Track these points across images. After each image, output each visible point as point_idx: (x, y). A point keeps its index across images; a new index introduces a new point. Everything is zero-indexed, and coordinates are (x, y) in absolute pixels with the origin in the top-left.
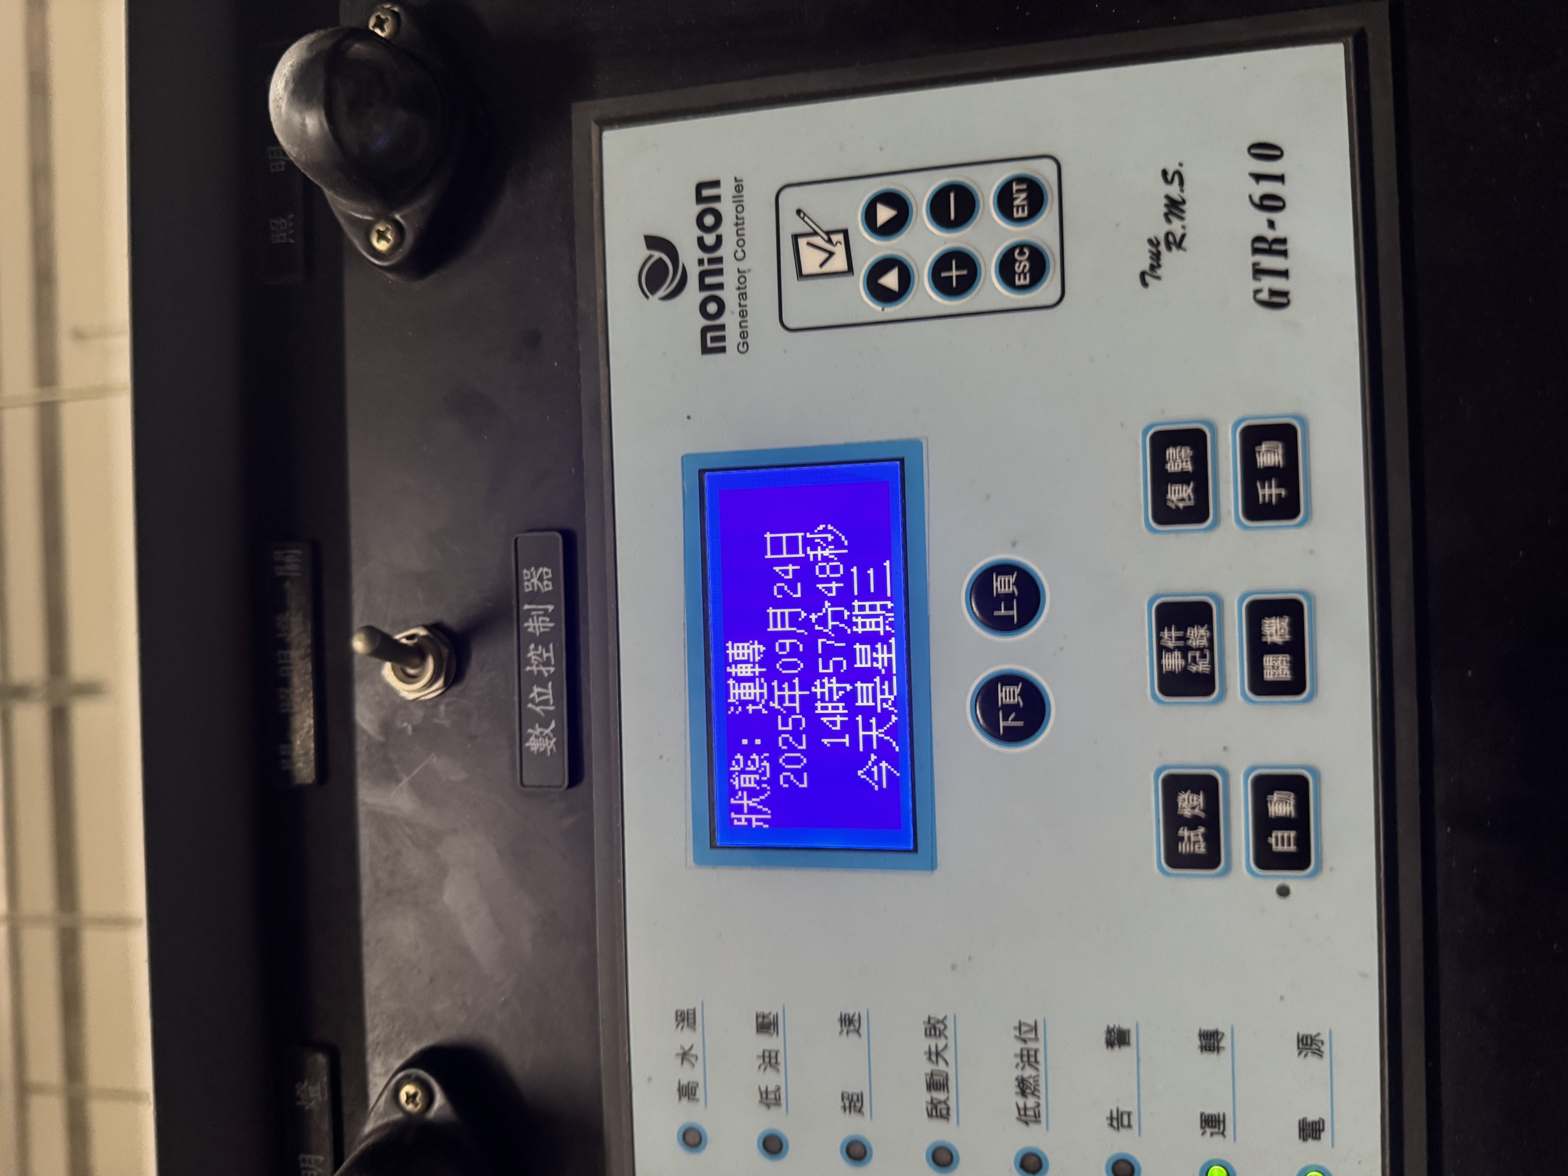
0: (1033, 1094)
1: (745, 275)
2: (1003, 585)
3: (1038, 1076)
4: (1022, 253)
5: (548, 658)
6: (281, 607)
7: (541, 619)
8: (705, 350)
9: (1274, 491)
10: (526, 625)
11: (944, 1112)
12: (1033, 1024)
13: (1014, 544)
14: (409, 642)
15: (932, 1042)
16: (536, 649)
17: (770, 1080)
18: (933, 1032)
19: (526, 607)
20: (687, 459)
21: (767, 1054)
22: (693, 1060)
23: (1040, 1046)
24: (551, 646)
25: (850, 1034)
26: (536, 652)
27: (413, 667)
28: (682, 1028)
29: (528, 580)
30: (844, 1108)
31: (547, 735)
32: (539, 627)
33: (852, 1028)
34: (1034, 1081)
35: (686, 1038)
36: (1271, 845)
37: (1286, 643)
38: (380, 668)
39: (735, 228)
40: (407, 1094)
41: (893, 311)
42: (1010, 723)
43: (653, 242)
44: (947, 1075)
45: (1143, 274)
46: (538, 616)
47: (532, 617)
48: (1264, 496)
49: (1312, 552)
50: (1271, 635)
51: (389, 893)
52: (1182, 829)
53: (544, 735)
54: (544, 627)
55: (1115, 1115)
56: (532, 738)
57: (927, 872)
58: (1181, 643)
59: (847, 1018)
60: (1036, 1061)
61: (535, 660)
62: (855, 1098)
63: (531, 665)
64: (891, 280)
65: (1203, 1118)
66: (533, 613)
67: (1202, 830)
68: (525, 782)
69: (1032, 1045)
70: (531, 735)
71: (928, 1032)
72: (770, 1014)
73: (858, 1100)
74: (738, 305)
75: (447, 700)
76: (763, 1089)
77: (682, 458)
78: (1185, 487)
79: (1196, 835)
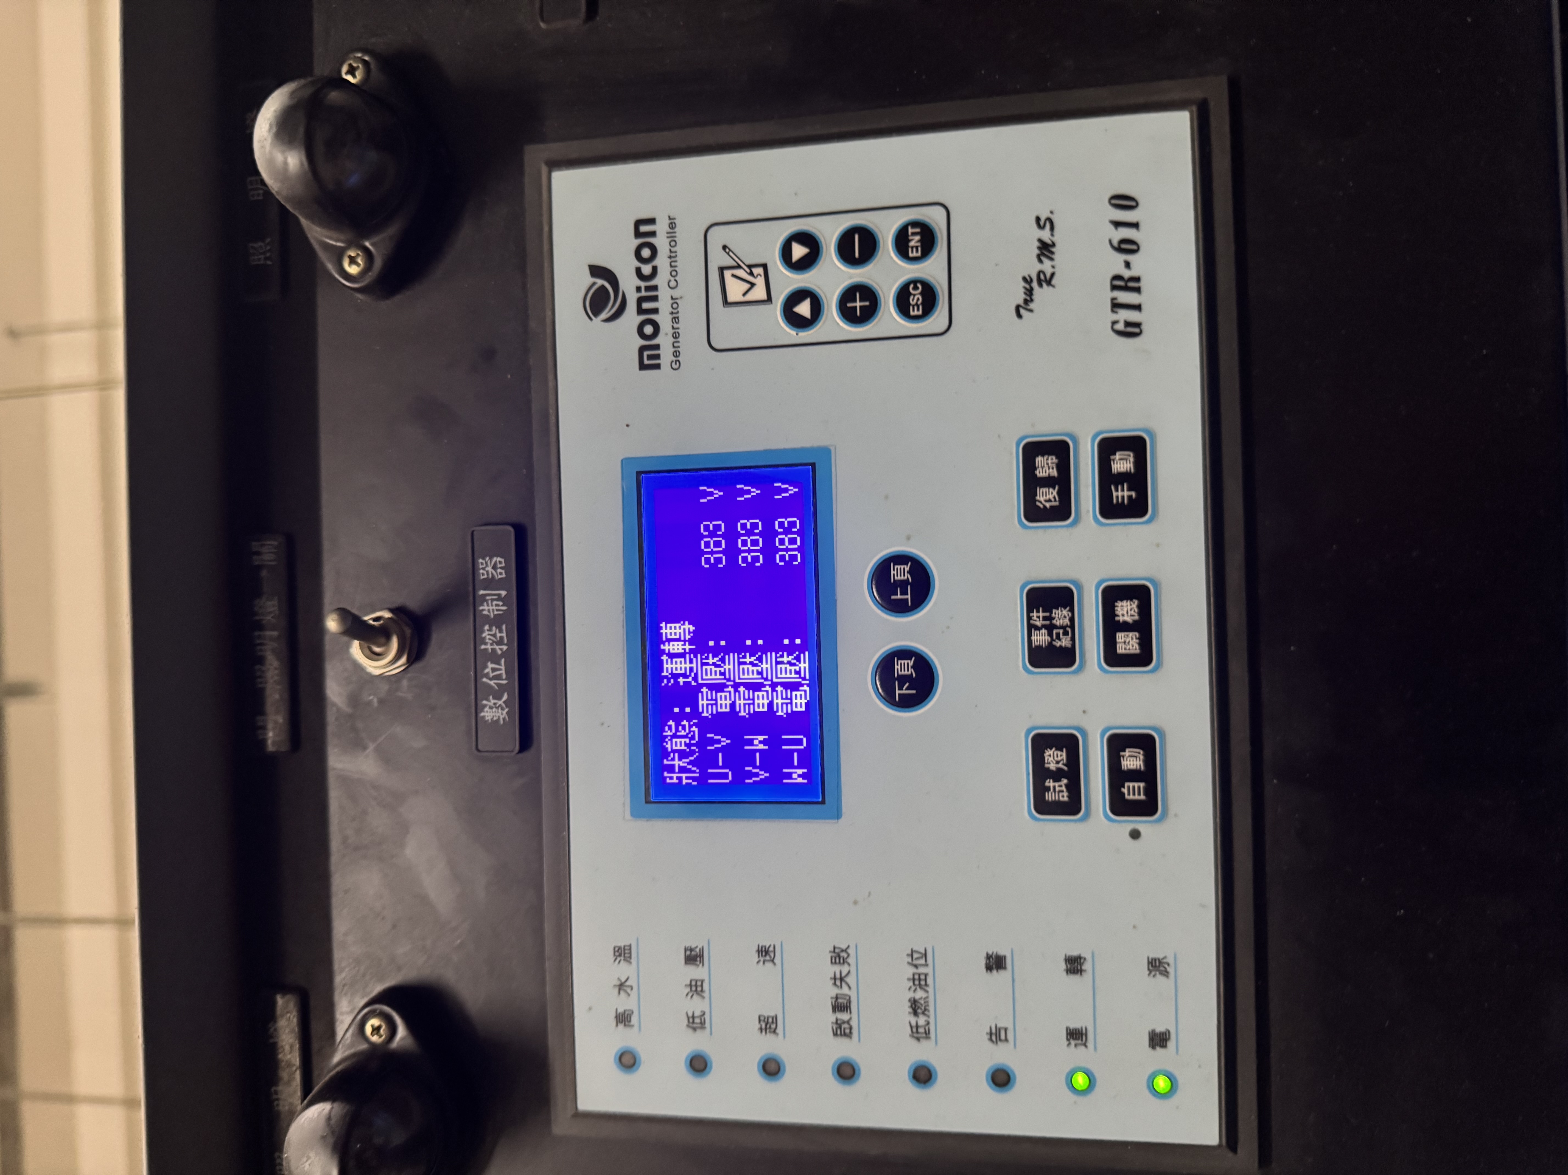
0: (923, 1013)
1: (677, 301)
2: (899, 573)
3: (927, 997)
4: (916, 288)
5: (501, 638)
6: (257, 593)
7: (495, 603)
8: (643, 367)
9: (1126, 493)
10: (481, 608)
11: (847, 1031)
12: (923, 952)
13: (909, 538)
14: (375, 623)
15: (837, 969)
16: (490, 630)
17: (697, 1006)
18: (837, 961)
19: (482, 592)
20: (626, 462)
21: (693, 983)
22: (629, 990)
23: (928, 970)
24: (504, 627)
25: (766, 963)
26: (490, 633)
27: (379, 646)
28: (619, 962)
29: (483, 569)
30: (761, 1029)
31: (500, 705)
32: (493, 610)
33: (768, 958)
34: (925, 1002)
35: (623, 970)
36: (1124, 794)
37: (1135, 622)
38: (348, 646)
39: (669, 260)
40: (372, 1026)
41: (806, 335)
42: (904, 692)
43: (596, 271)
44: (850, 997)
45: (1018, 308)
46: (492, 600)
47: (487, 601)
48: (1117, 497)
49: (1158, 545)
50: (1123, 615)
51: (356, 849)
52: (1048, 780)
53: (498, 705)
54: (497, 610)
55: (994, 1031)
56: (487, 709)
57: (834, 821)
58: (1048, 622)
59: (764, 949)
60: (926, 985)
61: (490, 639)
62: (770, 1020)
63: (486, 644)
64: (804, 309)
65: (1069, 1031)
66: (488, 598)
67: (1065, 781)
68: (480, 747)
69: (922, 970)
70: (485, 706)
71: (833, 961)
72: (697, 947)
73: (773, 1022)
74: (671, 328)
75: (409, 675)
76: (690, 1015)
77: (622, 461)
78: (1051, 490)
79: (1061, 786)
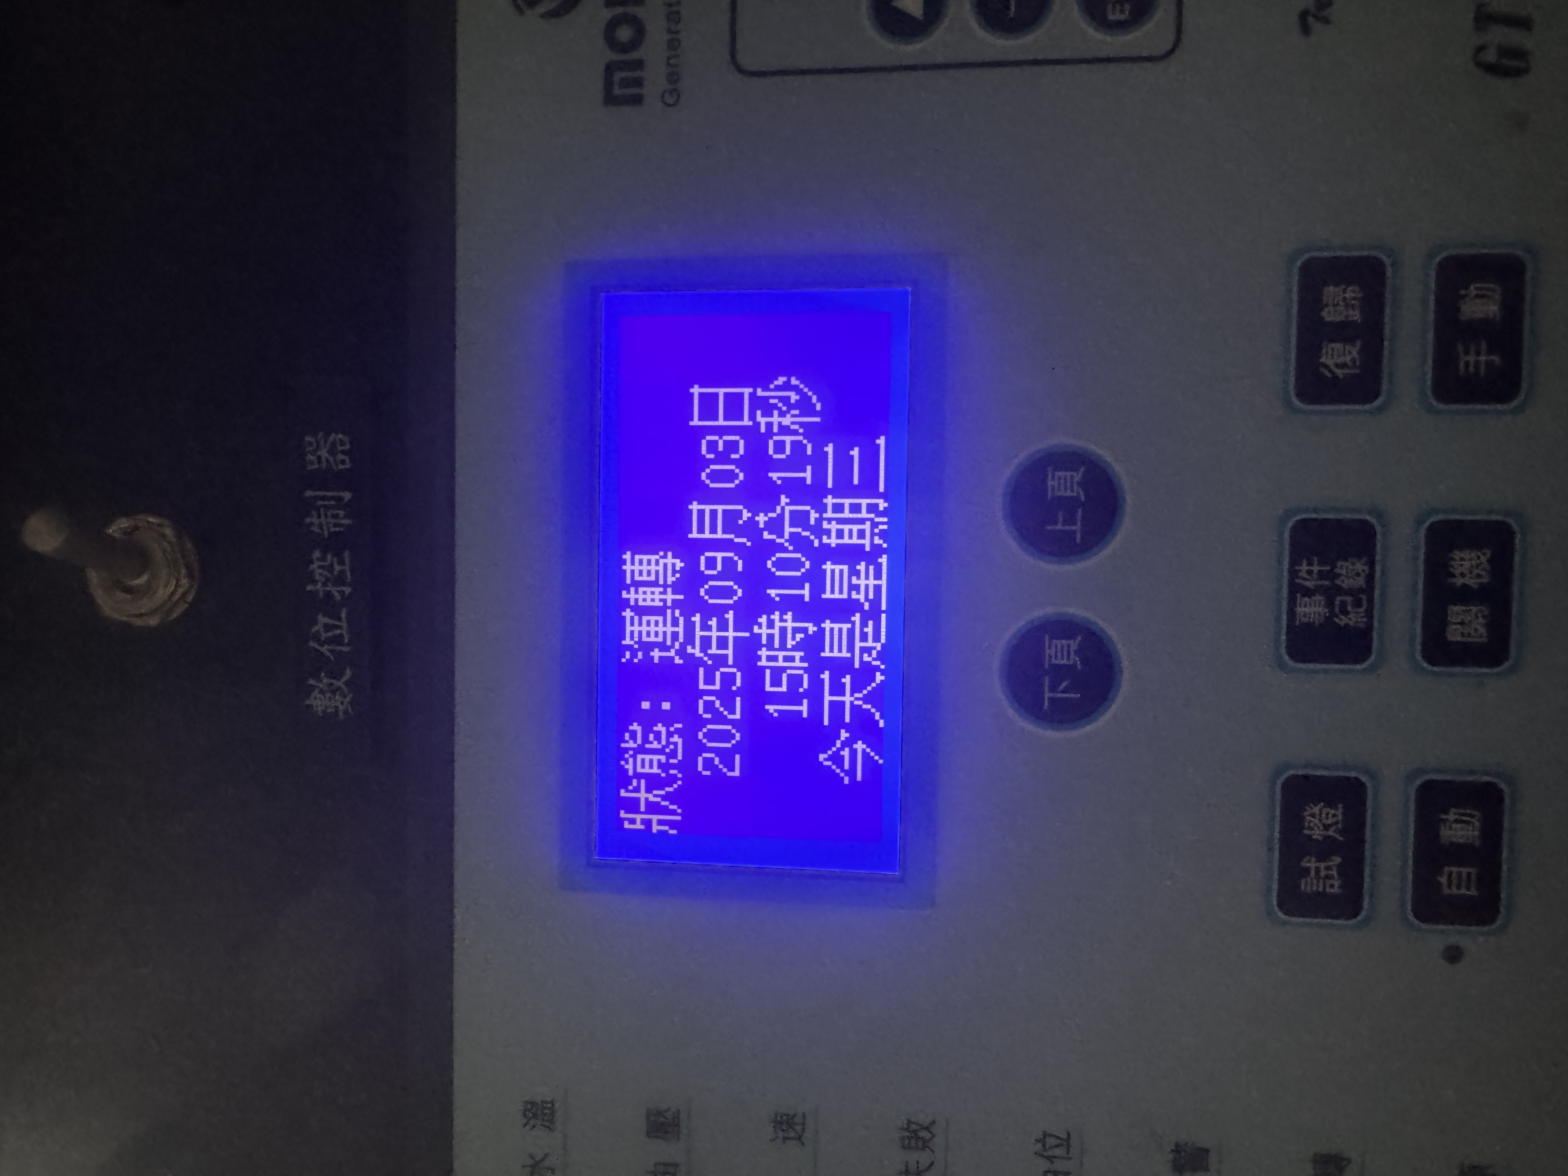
2: (1063, 484)
5: (342, 573)
7: (331, 512)
8: (610, 100)
9: (1483, 358)
10: (308, 521)
12: (1064, 1136)
15: (911, 1157)
16: (322, 558)
18: (913, 1143)
19: (309, 493)
20: (573, 269)
21: (661, 1169)
23: (1073, 1167)
24: (347, 555)
25: (789, 1144)
26: (322, 564)
28: (533, 1127)
29: (313, 453)
31: (338, 689)
32: (328, 525)
33: (791, 1134)
35: (539, 1141)
36: (1441, 887)
37: (1483, 587)
41: (913, 51)
42: (1058, 695)
45: (1303, 15)
46: (328, 507)
47: (318, 509)
48: (1467, 364)
50: (1464, 575)
52: (1307, 857)
53: (334, 689)
54: (335, 525)
56: (316, 693)
58: (1326, 583)
59: (784, 1118)
61: (321, 575)
63: (315, 583)
64: (912, 1)
66: (319, 503)
67: (1337, 860)
69: (1059, 1166)
70: (313, 688)
71: (906, 1143)
72: (668, 1108)
74: (666, 30)
77: (567, 267)
78: (1348, 345)
79: (1328, 868)
